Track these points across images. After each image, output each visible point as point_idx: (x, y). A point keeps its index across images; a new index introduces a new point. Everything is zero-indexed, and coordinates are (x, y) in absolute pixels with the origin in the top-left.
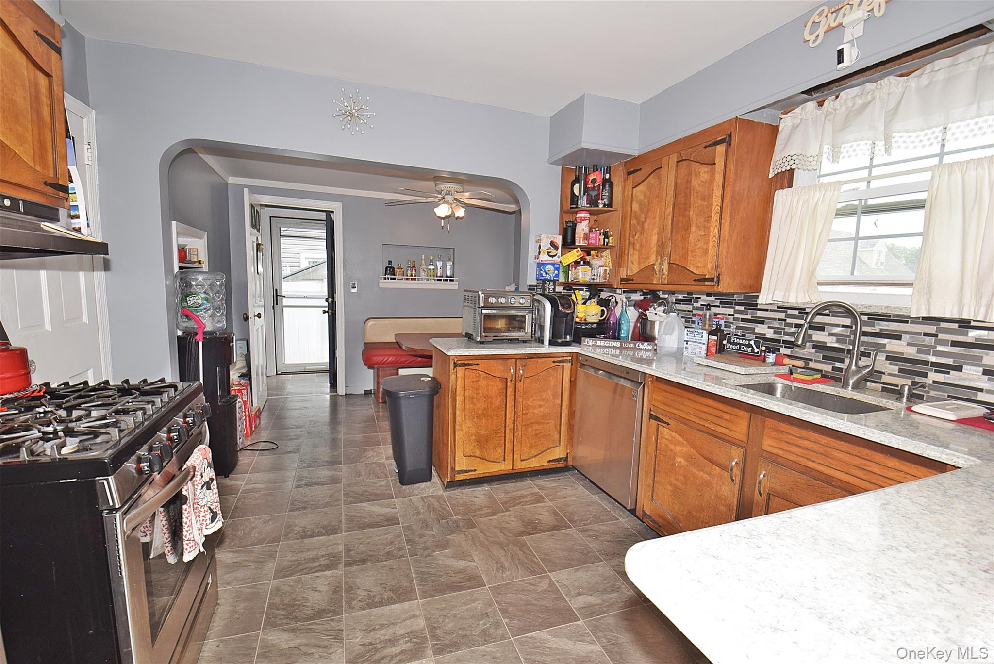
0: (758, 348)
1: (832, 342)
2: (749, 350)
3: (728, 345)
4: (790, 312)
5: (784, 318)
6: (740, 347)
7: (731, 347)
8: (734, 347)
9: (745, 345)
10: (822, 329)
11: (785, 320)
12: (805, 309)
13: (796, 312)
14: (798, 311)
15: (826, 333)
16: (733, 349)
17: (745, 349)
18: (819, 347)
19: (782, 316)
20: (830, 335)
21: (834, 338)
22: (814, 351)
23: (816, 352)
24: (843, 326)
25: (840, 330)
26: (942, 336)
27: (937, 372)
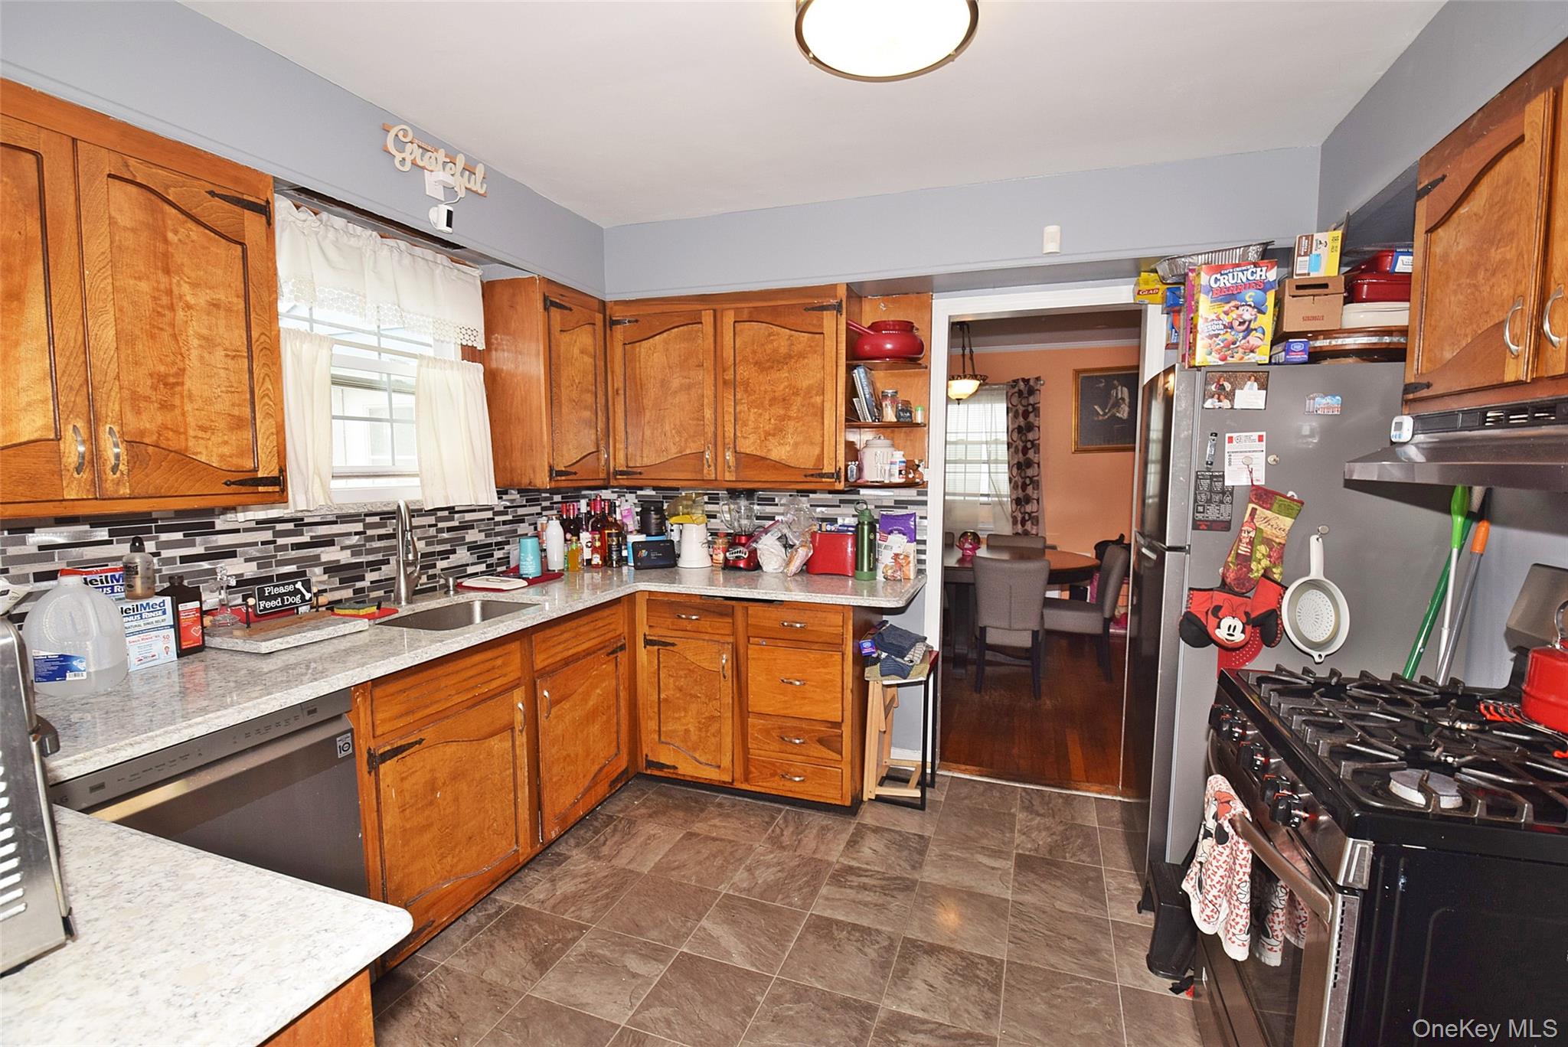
0: (309, 591)
1: (345, 557)
2: (298, 599)
3: (262, 604)
4: (279, 527)
5: (272, 539)
6: (283, 601)
7: (269, 604)
8: (273, 603)
9: (290, 594)
10: (331, 543)
11: (274, 542)
12: (302, 519)
13: (291, 526)
14: (292, 524)
15: (337, 548)
16: (271, 608)
17: (290, 600)
18: (332, 569)
19: (268, 535)
20: (343, 548)
21: (349, 552)
22: (326, 576)
23: (329, 577)
24: (356, 533)
25: (355, 540)
26: (440, 525)
27: (442, 559)
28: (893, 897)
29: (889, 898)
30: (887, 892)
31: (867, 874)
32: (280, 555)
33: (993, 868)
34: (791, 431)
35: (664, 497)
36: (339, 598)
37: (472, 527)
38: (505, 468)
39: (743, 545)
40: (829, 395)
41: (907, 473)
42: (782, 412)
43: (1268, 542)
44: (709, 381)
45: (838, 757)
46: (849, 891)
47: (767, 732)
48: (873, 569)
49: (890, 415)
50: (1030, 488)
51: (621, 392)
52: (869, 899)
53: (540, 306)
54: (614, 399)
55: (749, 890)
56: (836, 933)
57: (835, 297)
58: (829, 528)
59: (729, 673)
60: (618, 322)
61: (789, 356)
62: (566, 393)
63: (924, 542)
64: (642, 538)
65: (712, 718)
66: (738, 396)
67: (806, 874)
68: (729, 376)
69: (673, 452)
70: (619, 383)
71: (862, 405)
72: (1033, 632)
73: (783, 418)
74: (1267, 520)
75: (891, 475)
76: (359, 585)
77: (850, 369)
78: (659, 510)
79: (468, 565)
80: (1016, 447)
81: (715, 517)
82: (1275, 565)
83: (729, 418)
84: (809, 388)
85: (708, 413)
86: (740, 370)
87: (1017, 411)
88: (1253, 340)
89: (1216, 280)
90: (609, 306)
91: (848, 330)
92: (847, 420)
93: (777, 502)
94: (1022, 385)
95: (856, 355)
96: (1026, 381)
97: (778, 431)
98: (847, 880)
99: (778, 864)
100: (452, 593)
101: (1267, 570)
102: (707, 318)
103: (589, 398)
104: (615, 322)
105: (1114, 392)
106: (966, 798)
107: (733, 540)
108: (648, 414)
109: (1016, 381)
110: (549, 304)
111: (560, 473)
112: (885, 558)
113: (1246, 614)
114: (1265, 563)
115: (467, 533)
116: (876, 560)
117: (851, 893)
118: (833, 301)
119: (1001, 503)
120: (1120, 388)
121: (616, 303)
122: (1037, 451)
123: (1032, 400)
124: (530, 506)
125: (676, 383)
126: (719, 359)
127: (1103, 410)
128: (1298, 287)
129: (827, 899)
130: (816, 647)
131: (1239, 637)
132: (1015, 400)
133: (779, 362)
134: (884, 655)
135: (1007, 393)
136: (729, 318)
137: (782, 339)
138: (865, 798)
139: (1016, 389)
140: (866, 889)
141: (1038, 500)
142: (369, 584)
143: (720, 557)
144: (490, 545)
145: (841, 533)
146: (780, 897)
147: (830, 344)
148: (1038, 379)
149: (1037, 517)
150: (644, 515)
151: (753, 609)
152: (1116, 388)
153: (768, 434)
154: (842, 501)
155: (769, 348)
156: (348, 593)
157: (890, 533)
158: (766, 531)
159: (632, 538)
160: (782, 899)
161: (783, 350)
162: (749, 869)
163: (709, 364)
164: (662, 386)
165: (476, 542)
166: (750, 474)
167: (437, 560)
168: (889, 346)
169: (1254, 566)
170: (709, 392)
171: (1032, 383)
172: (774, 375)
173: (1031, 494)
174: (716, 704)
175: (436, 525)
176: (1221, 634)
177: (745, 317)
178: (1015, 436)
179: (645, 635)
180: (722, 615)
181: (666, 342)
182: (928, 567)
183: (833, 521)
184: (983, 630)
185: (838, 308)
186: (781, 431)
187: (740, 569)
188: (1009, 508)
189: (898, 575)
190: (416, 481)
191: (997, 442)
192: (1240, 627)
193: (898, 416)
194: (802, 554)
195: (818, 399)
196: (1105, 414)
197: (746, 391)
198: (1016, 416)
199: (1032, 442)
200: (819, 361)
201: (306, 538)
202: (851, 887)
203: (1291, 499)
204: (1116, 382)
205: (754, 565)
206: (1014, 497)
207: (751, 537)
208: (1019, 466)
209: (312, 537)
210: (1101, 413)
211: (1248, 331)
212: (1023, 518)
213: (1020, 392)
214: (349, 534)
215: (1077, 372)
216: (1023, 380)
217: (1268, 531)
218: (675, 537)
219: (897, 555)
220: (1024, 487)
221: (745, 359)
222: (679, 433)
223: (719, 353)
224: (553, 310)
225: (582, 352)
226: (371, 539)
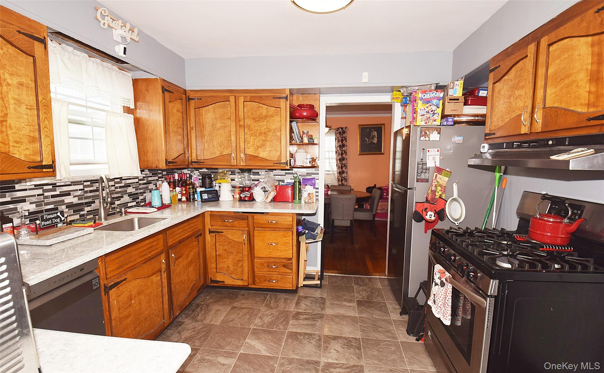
0: (63, 216)
1: (75, 201)
2: (58, 220)
3: (43, 223)
4: (45, 187)
5: (42, 193)
6: (52, 221)
7: (46, 223)
8: (48, 223)
9: (55, 218)
10: (69, 194)
11: (43, 194)
12: (56, 184)
13: (51, 187)
14: (51, 186)
15: (72, 196)
16: (47, 225)
17: (55, 221)
18: (70, 206)
19: (40, 192)
20: (74, 197)
21: (77, 198)
22: (67, 209)
23: (69, 210)
24: (80, 190)
25: (79, 193)
26: (116, 185)
27: (117, 200)
28: (317, 321)
29: (315, 322)
30: (314, 319)
31: (306, 314)
32: (46, 201)
33: (350, 306)
34: (268, 146)
35: (211, 172)
36: (73, 219)
37: (130, 186)
38: (144, 160)
39: (248, 191)
40: (283, 132)
41: (312, 163)
42: (264, 138)
43: (441, 186)
44: (233, 124)
45: (291, 271)
46: (300, 321)
47: (262, 264)
48: (300, 199)
49: (306, 140)
50: (344, 168)
51: (194, 128)
52: (308, 323)
53: (161, 91)
54: (190, 131)
55: (262, 326)
56: (299, 337)
57: (285, 94)
58: (282, 184)
59: (246, 242)
60: (192, 99)
61: (266, 116)
62: (172, 128)
63: (318, 189)
64: (203, 189)
65: (239, 261)
66: (246, 131)
67: (283, 317)
68: (242, 123)
69: (218, 154)
70: (193, 124)
71: (295, 136)
72: (351, 220)
73: (265, 140)
74: (440, 178)
75: (306, 163)
76: (82, 213)
77: (291, 122)
78: (210, 178)
79: (128, 203)
80: (339, 153)
81: (234, 180)
82: (443, 194)
83: (242, 140)
84: (275, 129)
85: (233, 138)
86: (246, 121)
87: (339, 140)
88: (435, 117)
89: (424, 96)
90: (187, 92)
91: (290, 107)
92: (290, 142)
93: (260, 174)
94: (340, 130)
95: (293, 117)
96: (342, 128)
97: (263, 145)
98: (299, 317)
99: (272, 314)
100: (123, 215)
101: (440, 195)
102: (232, 99)
103: (180, 130)
104: (190, 99)
105: (372, 133)
106: (335, 282)
107: (243, 189)
108: (206, 138)
109: (338, 128)
110: (164, 90)
111: (170, 162)
112: (305, 195)
113: (435, 210)
114: (440, 193)
115: (128, 189)
116: (301, 196)
117: (302, 322)
118: (284, 96)
119: (334, 174)
120: (374, 132)
121: (191, 91)
122: (346, 155)
123: (344, 135)
124: (153, 176)
125: (219, 125)
126: (237, 116)
127: (368, 140)
128: (450, 100)
129: (293, 325)
130: (282, 230)
131: (433, 218)
132: (338, 136)
133: (262, 118)
134: (307, 231)
135: (335, 132)
136: (241, 100)
137: (264, 110)
138: (299, 286)
139: (338, 131)
140: (306, 320)
141: (347, 172)
142: (86, 212)
143: (237, 196)
144: (137, 194)
145: (287, 186)
146: (275, 326)
147: (283, 112)
148: (346, 128)
149: (347, 178)
150: (203, 179)
151: (256, 216)
152: (373, 132)
153: (258, 147)
154: (286, 173)
155: (258, 112)
156: (77, 217)
157: (306, 185)
158: (256, 186)
159: (199, 190)
160: (276, 327)
161: (264, 114)
162: (260, 318)
163: (233, 118)
164: (212, 126)
165: (132, 192)
166: (251, 163)
167: (115, 201)
168: (305, 114)
169: (437, 194)
170: (233, 130)
171: (344, 129)
172: (260, 123)
173: (344, 170)
174: (240, 255)
175: (114, 186)
176: (428, 217)
177: (248, 100)
178: (338, 149)
179: (209, 229)
180: (243, 219)
181: (214, 108)
182: (319, 198)
183: (283, 181)
184: (333, 221)
185: (286, 98)
186: (264, 145)
187: (246, 201)
188: (336, 175)
189: (310, 201)
190: (106, 166)
191: (332, 151)
192: (433, 215)
193: (309, 141)
194: (273, 194)
195: (279, 134)
196: (369, 141)
197: (249, 129)
198: (338, 141)
199: (344, 151)
200: (279, 119)
201: (57, 193)
202: (301, 320)
203: (448, 171)
204: (372, 130)
205: (252, 199)
206: (338, 171)
207: (250, 188)
208: (340, 160)
209: (60, 192)
210: (368, 141)
211: (434, 114)
212: (342, 179)
213: (340, 133)
214: (77, 190)
215: (360, 125)
216: (341, 128)
217: (441, 182)
218: (217, 188)
219: (309, 194)
220: (342, 168)
221: (249, 117)
222: (220, 146)
223: (237, 113)
224: (166, 93)
225: (178, 111)
226: (86, 192)
